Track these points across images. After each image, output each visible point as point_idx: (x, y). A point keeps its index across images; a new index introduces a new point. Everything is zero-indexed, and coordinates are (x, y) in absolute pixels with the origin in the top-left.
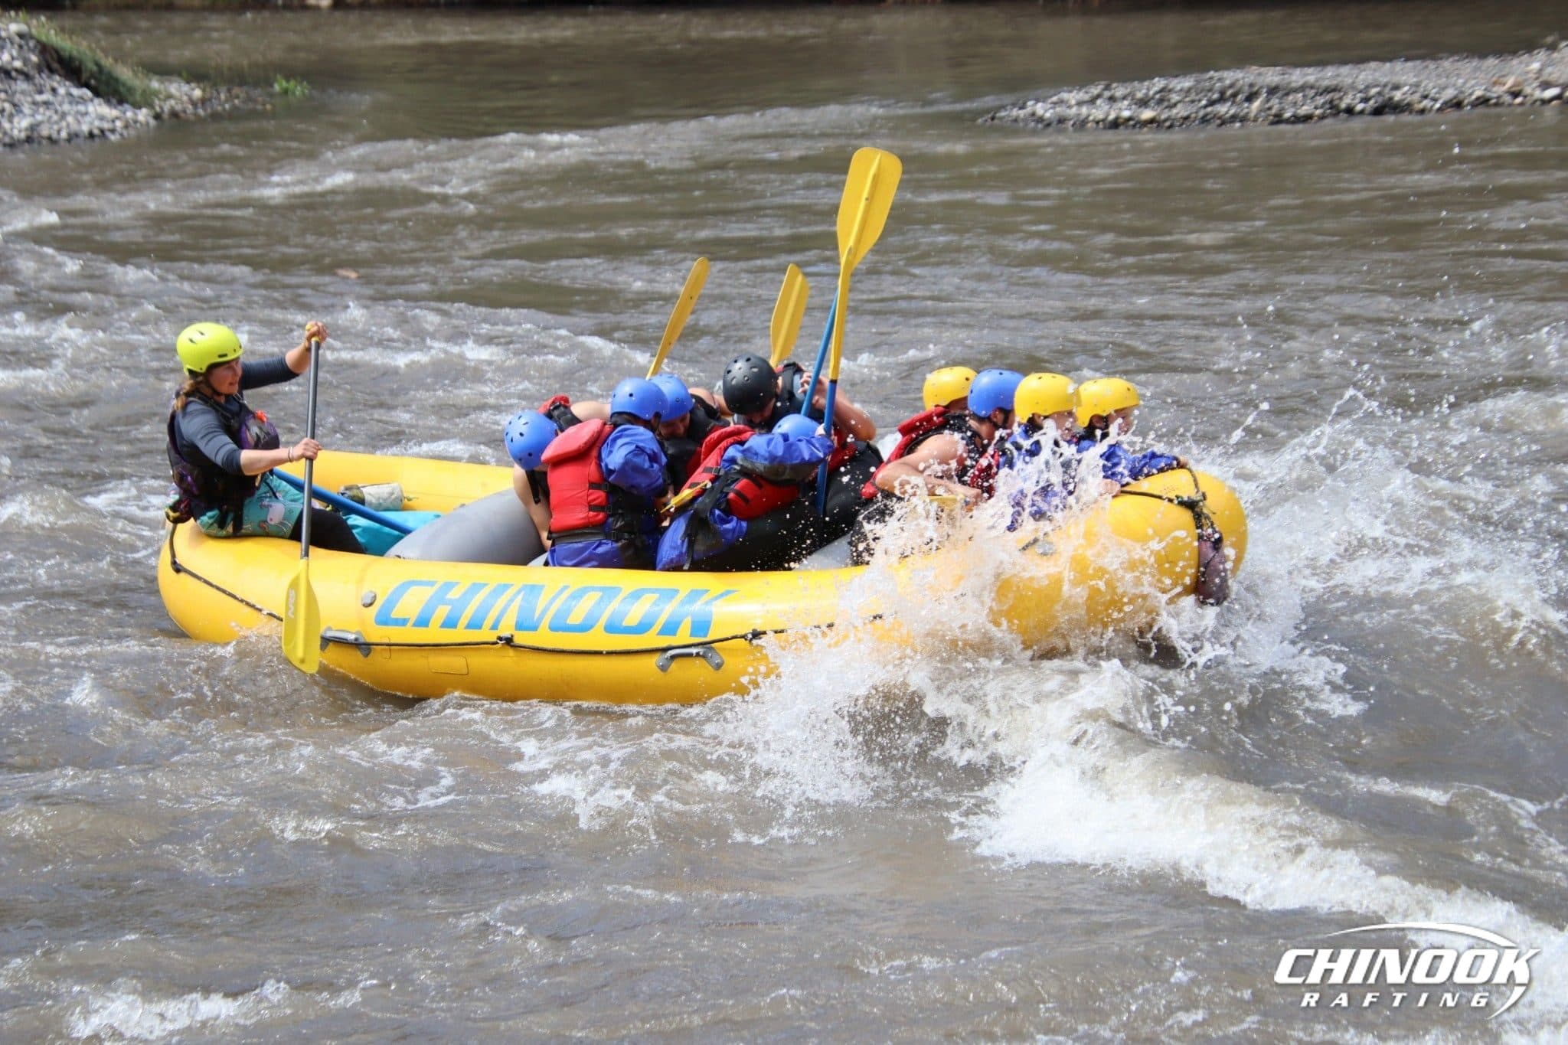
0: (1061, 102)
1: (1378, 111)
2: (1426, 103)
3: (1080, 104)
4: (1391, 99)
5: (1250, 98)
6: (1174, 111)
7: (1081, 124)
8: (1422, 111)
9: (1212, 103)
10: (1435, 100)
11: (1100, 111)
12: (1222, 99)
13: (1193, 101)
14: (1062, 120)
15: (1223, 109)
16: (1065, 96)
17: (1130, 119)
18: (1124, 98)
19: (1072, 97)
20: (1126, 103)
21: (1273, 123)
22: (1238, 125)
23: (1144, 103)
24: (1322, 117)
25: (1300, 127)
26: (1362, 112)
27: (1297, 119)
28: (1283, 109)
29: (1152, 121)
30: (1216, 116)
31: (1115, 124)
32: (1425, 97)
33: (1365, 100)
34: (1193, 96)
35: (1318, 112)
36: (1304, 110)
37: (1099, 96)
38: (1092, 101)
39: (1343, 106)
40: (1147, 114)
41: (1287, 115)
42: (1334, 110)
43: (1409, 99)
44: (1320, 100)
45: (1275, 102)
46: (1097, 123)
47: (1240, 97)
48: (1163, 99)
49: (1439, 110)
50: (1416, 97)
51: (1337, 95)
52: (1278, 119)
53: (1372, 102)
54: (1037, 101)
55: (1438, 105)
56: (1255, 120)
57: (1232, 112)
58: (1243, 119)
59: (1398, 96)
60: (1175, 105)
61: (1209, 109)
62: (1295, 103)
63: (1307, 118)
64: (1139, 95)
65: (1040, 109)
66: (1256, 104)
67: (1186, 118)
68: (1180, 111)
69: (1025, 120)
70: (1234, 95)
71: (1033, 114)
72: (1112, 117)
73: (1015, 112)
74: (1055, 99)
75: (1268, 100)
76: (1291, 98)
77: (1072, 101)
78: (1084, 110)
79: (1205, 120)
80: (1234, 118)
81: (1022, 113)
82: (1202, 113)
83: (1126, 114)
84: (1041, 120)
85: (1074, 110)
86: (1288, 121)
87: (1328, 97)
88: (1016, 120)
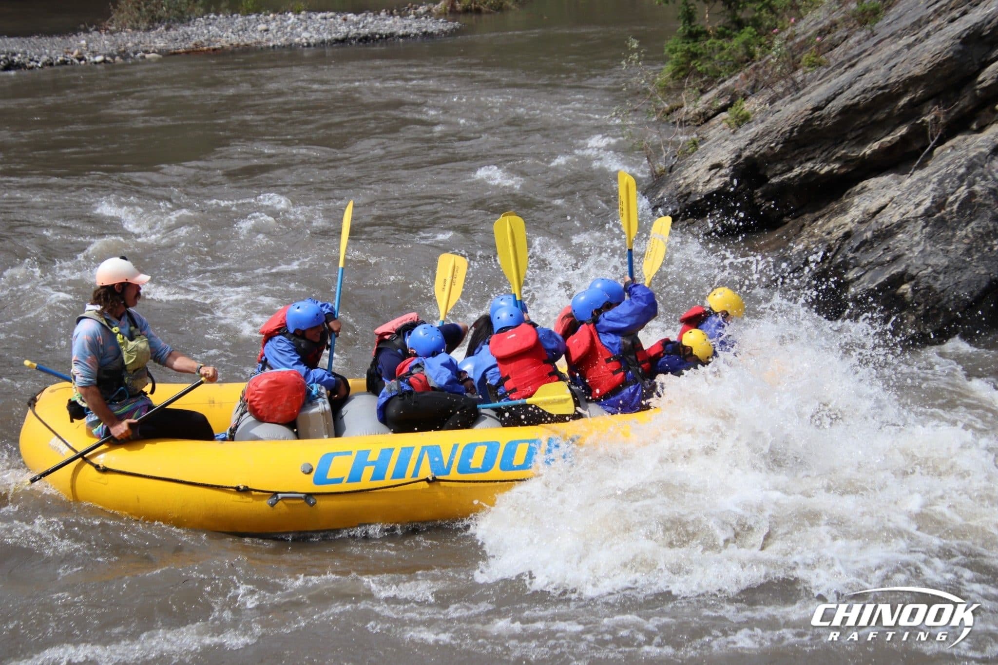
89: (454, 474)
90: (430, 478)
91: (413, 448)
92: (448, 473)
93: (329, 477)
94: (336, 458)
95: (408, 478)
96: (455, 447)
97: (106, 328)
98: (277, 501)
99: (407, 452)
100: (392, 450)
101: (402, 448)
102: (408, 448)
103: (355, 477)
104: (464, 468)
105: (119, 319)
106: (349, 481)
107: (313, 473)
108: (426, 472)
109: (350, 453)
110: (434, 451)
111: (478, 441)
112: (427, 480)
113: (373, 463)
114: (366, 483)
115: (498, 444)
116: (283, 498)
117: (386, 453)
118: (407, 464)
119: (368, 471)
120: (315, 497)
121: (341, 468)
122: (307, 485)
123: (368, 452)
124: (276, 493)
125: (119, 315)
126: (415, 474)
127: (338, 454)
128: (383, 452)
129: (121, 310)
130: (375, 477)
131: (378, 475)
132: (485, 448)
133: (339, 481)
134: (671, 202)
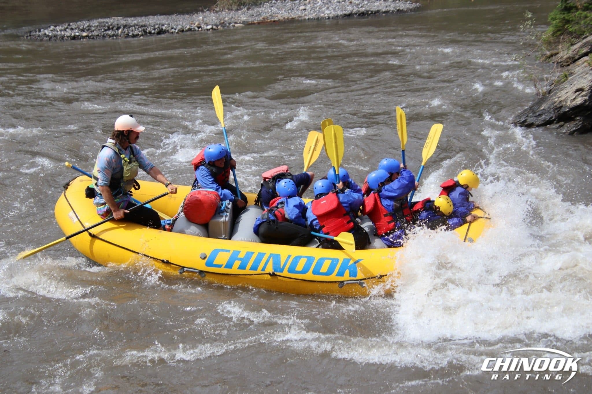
0: (54, 30)
2: (173, 30)
3: (61, 30)
4: (162, 29)
5: (118, 29)
6: (93, 33)
7: (62, 37)
8: (172, 33)
9: (105, 30)
10: (175, 29)
11: (68, 33)
12: (108, 29)
13: (99, 30)
14: (56, 36)
15: (109, 32)
16: (55, 27)
17: (79, 36)
18: (76, 28)
20: (77, 30)
21: (126, 37)
22: (115, 37)
23: (83, 30)
25: (135, 39)
26: (153, 34)
27: (134, 36)
28: (129, 33)
29: (86, 36)
30: (108, 35)
31: (74, 38)
32: (172, 28)
33: (154, 29)
34: (99, 28)
35: (140, 33)
36: (136, 33)
37: (68, 28)
38: (65, 30)
39: (148, 31)
40: (84, 34)
41: (131, 34)
42: (145, 33)
43: (167, 29)
44: (140, 30)
45: (126, 30)
46: (68, 37)
47: (115, 28)
48: (89, 29)
49: (177, 33)
50: (170, 28)
51: (145, 28)
52: (128, 36)
53: (156, 30)
54: (46, 29)
56: (120, 36)
57: (113, 33)
58: (117, 36)
59: (164, 28)
60: (93, 31)
61: (105, 32)
62: (132, 31)
63: (137, 36)
64: (81, 27)
65: (46, 32)
66: (120, 31)
67: (98, 36)
68: (95, 33)
69: (43, 36)
70: (113, 28)
71: (45, 34)
72: (73, 35)
73: (38, 33)
74: (52, 29)
75: (123, 29)
76: (131, 29)
77: (59, 30)
78: (63, 33)
79: (104, 36)
80: (113, 36)
81: (40, 34)
82: (102, 34)
83: (77, 34)
84: (48, 36)
85: (59, 33)
86: (131, 36)
87: (143, 28)
88: (39, 36)
89: (285, 273)
90: (272, 273)
91: (265, 254)
92: (282, 271)
93: (215, 263)
94: (220, 253)
95: (259, 271)
96: (289, 256)
97: (117, 154)
98: (184, 272)
99: (261, 255)
100: (253, 253)
101: (259, 253)
102: (262, 253)
103: (229, 265)
104: (292, 270)
105: (126, 149)
106: (225, 267)
107: (206, 259)
108: (270, 269)
109: (229, 251)
110: (276, 257)
111: (302, 255)
112: (269, 274)
113: (240, 259)
114: (234, 270)
115: (314, 258)
116: (187, 271)
117: (249, 254)
118: (260, 263)
119: (237, 263)
120: (205, 273)
121: (222, 259)
122: (201, 265)
123: (239, 252)
124: (183, 267)
125: (125, 148)
126: (263, 270)
127: (222, 250)
128: (248, 253)
129: (127, 144)
130: (240, 268)
131: (242, 267)
132: (306, 259)
133: (220, 266)
134: (549, 112)
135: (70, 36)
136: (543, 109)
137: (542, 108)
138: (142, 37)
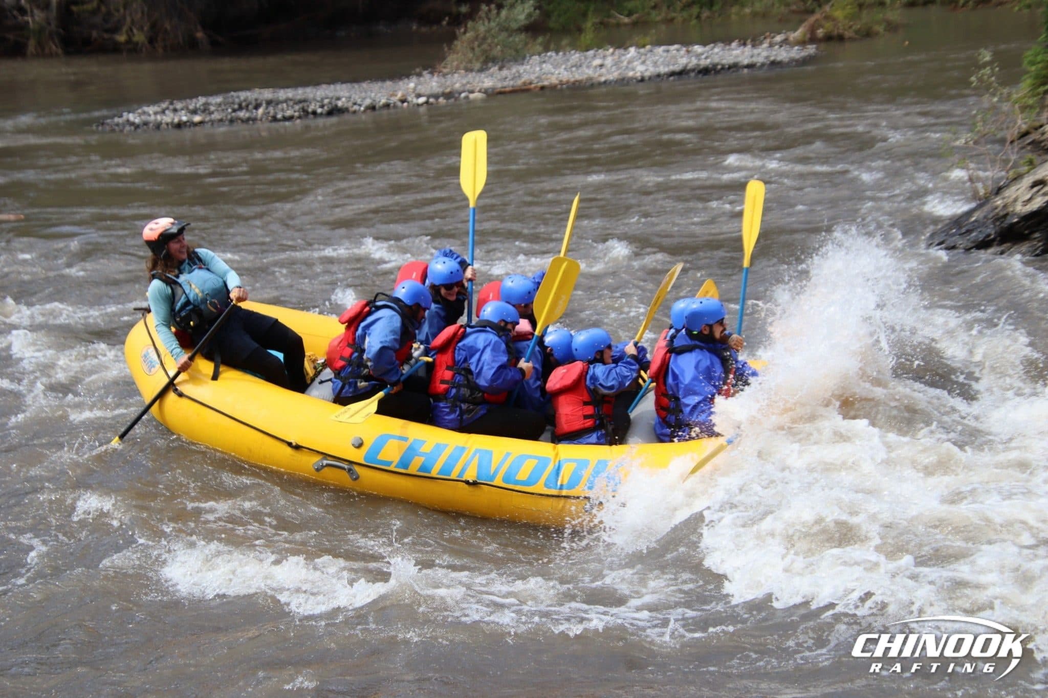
0: (144, 113)
1: (330, 113)
2: (356, 108)
3: (156, 113)
4: (336, 106)
5: (257, 107)
6: (213, 116)
7: (158, 126)
8: (355, 112)
9: (234, 111)
10: (360, 105)
11: (168, 118)
12: (240, 108)
13: (223, 110)
14: (146, 124)
15: (242, 114)
16: (146, 109)
17: (188, 121)
18: (182, 109)
19: (151, 110)
20: (183, 112)
21: (271, 121)
22: (251, 123)
23: (194, 112)
24: (300, 117)
25: (287, 123)
26: (321, 114)
27: (285, 119)
28: (276, 113)
29: (200, 122)
30: (239, 119)
31: (179, 125)
32: (355, 104)
33: (322, 106)
34: (223, 107)
35: (297, 114)
36: (289, 113)
37: (167, 108)
38: (163, 112)
39: (310, 110)
40: (197, 119)
41: (279, 116)
42: (305, 113)
43: (346, 105)
44: (297, 107)
45: (271, 110)
46: (167, 124)
47: (251, 107)
48: (205, 110)
49: (365, 111)
50: (350, 104)
51: (305, 104)
52: (275, 119)
53: (326, 108)
54: (129, 112)
55: (362, 109)
56: (261, 120)
57: (247, 115)
58: (254, 120)
59: (340, 104)
60: (213, 113)
61: (233, 114)
62: (283, 110)
63: (291, 118)
64: (191, 107)
65: (131, 117)
66: (261, 111)
67: (221, 120)
68: (216, 116)
69: (124, 125)
70: (247, 106)
71: (128, 121)
72: (176, 120)
73: (116, 120)
74: (140, 111)
75: (267, 108)
76: (280, 106)
77: (151, 112)
78: (159, 117)
79: (232, 121)
80: (248, 119)
81: (120, 120)
82: (229, 117)
83: (184, 119)
84: (133, 124)
85: (152, 118)
86: (279, 120)
87: (301, 105)
88: (117, 125)
134: (984, 225)
135: (172, 123)
136: (976, 221)
137: (973, 219)
138: (298, 121)
